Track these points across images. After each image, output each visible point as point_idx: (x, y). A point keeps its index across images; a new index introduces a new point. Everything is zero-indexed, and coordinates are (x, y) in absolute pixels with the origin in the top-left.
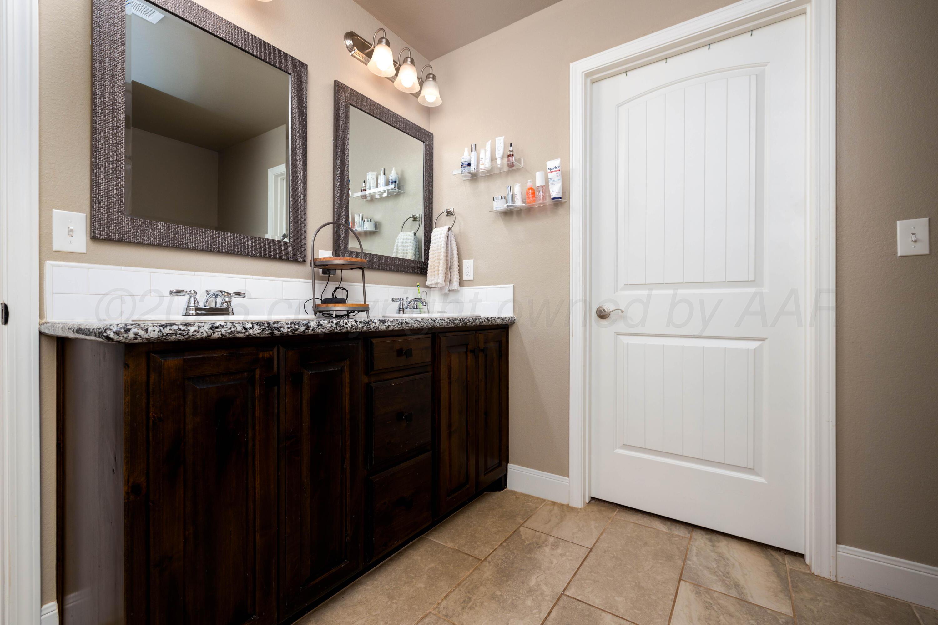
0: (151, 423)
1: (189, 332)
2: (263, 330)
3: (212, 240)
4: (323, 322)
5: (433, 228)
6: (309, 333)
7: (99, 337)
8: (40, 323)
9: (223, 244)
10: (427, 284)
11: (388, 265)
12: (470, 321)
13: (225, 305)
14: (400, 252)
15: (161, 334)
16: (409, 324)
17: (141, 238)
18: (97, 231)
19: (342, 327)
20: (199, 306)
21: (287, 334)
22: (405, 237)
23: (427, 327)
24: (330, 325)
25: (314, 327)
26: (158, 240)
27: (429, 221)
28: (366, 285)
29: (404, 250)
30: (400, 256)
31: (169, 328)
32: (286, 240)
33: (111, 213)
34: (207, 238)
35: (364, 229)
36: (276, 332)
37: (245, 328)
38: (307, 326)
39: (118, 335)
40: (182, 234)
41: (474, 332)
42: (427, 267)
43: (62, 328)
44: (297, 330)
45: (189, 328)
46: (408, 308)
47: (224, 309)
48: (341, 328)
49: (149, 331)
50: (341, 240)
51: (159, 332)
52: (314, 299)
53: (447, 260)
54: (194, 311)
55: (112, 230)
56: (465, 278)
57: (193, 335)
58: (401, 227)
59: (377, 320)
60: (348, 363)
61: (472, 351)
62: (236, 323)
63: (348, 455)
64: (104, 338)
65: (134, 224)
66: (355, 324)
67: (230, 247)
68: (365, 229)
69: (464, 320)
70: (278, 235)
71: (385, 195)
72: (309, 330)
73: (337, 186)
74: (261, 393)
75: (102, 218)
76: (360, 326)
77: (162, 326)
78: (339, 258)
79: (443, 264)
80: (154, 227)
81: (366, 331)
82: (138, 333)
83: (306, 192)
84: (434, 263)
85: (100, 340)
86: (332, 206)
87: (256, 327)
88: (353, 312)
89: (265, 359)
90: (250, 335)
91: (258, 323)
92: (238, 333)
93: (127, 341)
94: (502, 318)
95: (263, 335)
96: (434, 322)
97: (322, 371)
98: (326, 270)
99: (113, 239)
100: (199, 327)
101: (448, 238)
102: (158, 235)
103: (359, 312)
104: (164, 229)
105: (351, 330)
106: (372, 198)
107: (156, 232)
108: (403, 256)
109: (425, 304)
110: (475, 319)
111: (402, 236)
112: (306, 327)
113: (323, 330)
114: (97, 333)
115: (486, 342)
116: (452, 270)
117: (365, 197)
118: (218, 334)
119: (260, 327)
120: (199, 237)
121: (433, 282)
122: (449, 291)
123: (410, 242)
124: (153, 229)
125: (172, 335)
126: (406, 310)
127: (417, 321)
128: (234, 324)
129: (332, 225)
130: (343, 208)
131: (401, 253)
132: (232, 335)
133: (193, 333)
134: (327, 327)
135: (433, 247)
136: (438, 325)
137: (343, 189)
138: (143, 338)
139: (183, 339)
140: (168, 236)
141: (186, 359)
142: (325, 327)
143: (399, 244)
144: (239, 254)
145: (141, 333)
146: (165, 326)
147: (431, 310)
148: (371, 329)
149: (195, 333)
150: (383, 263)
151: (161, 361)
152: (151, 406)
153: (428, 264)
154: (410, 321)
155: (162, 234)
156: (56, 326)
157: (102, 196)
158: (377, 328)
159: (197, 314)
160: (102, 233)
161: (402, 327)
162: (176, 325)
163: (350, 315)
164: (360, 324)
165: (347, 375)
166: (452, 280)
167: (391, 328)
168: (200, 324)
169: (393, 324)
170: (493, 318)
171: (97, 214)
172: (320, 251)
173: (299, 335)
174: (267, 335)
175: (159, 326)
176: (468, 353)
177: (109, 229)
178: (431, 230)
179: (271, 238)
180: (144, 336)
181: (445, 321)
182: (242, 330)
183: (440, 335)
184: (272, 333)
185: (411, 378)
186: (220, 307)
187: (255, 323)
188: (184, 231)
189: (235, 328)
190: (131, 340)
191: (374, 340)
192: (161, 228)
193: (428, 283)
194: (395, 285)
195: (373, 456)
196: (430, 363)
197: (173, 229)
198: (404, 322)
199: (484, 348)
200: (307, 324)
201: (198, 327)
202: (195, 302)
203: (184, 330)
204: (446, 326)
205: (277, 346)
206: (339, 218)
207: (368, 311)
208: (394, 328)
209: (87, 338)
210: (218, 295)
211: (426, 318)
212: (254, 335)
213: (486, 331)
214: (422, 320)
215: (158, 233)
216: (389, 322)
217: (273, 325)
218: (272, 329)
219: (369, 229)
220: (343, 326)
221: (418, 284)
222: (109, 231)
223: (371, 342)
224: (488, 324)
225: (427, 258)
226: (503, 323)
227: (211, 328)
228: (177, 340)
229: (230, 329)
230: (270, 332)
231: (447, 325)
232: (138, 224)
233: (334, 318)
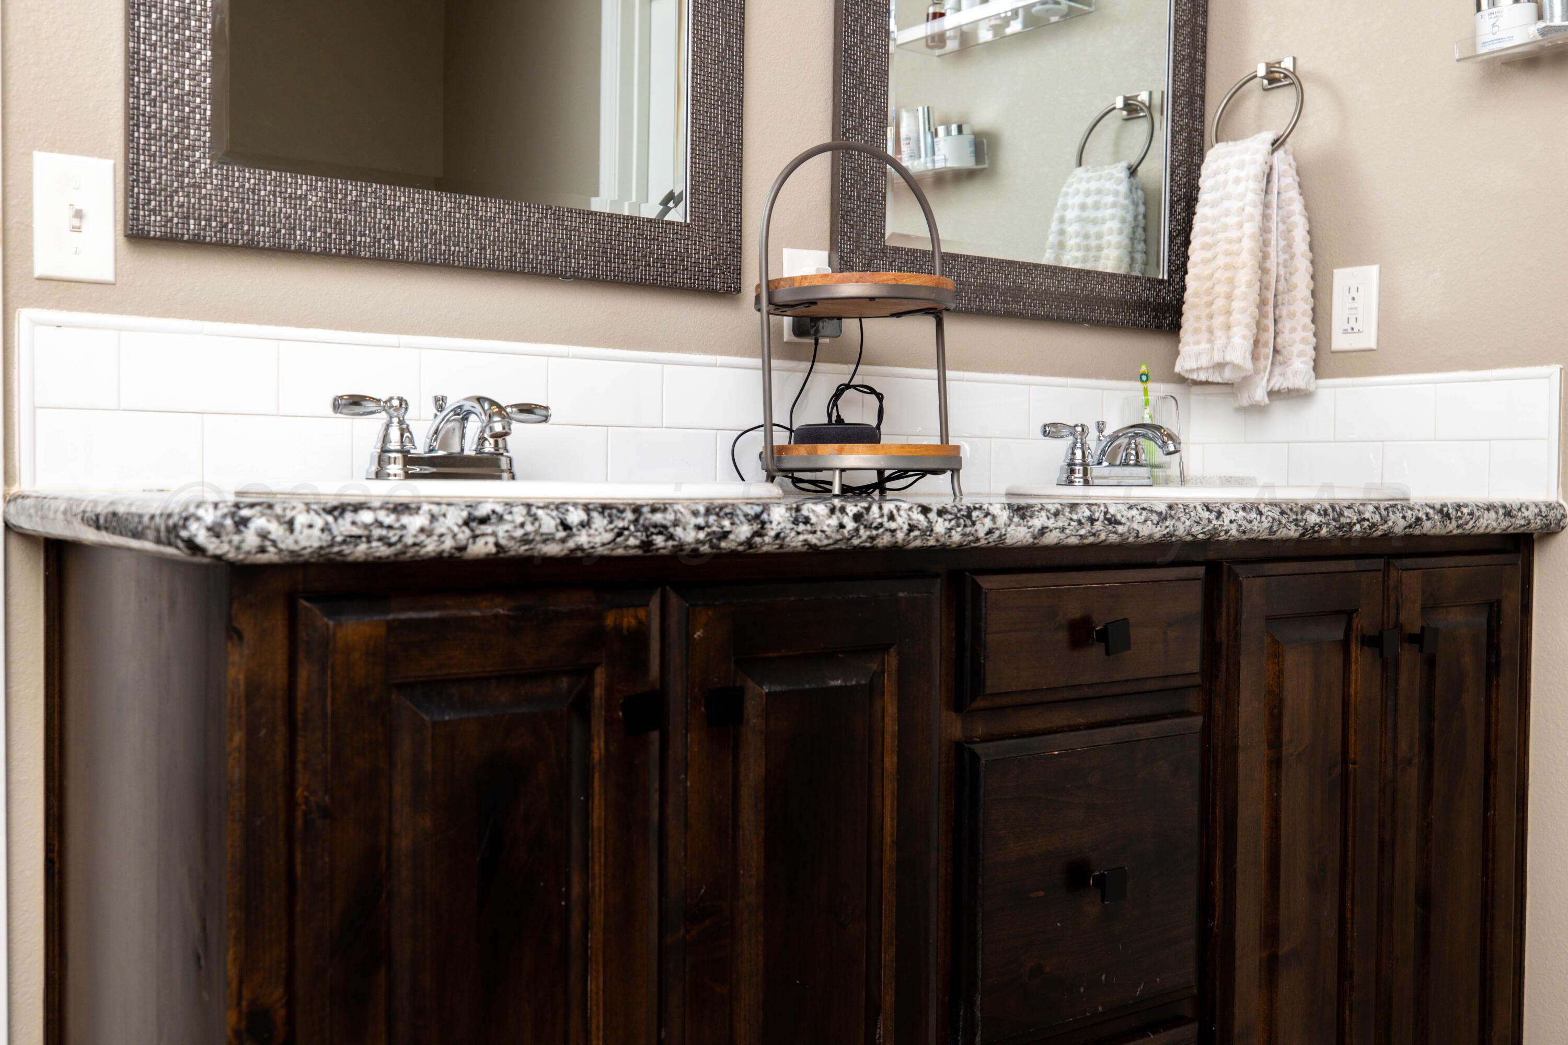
0: (299, 823)
1: (404, 532)
2: (619, 534)
3: (450, 226)
4: (813, 511)
5: (1206, 145)
6: (765, 549)
7: (170, 544)
8: (5, 497)
9: (481, 238)
10: (1177, 369)
11: (1029, 297)
12: (1367, 515)
13: (489, 447)
14: (1071, 242)
15: (329, 538)
16: (1120, 523)
17: (254, 230)
18: (141, 213)
19: (877, 528)
20: (415, 448)
21: (695, 551)
22: (1093, 185)
23: (1189, 538)
24: (834, 521)
25: (782, 525)
26: (298, 232)
27: (1193, 117)
28: (949, 374)
29: (1086, 236)
30: (1071, 259)
31: (349, 516)
32: (676, 215)
33: (177, 153)
34: (436, 220)
35: (934, 161)
36: (659, 540)
37: (566, 527)
38: (759, 520)
39: (218, 536)
40: (365, 212)
41: (1380, 563)
42: (1181, 302)
43: (65, 513)
44: (725, 535)
45: (405, 519)
46: (1105, 464)
47: (487, 459)
48: (874, 532)
49: (297, 526)
50: (858, 207)
51: (323, 530)
52: (768, 426)
53: (1263, 270)
54: (400, 466)
55: (179, 207)
56: (1340, 341)
57: (415, 544)
58: (1075, 150)
59: (999, 506)
60: (892, 660)
61: (1373, 642)
62: (538, 508)
63: (888, 1000)
64: (181, 544)
65: (237, 184)
66: (921, 517)
67: (502, 250)
68: (940, 165)
69: (1341, 514)
70: (634, 199)
71: (1016, 26)
72: (767, 539)
73: (847, 9)
74: (612, 748)
75: (154, 172)
76: (940, 526)
77: (330, 511)
78: (856, 275)
79: (1249, 285)
80: (289, 190)
81: (960, 545)
82: (269, 533)
83: (742, 39)
84: (1208, 284)
85: (170, 550)
86: (830, 85)
87: (599, 522)
88: (902, 474)
89: (625, 632)
90: (579, 548)
91: (604, 508)
92: (545, 541)
93: (241, 557)
94: (1504, 507)
95: (620, 552)
96: (1218, 518)
97: (807, 686)
98: (809, 320)
99: (183, 235)
100: (433, 518)
101: (1268, 182)
102: (300, 219)
103: (923, 476)
104: (317, 196)
105: (909, 543)
106: (966, 38)
107: (295, 208)
108: (1085, 260)
109: (1172, 448)
110: (1386, 509)
111: (1081, 180)
112: (756, 527)
113: (813, 539)
114: (163, 528)
115: (1430, 606)
116: (1284, 311)
117: (938, 40)
118: (486, 543)
119: (611, 522)
120: (413, 217)
121: (1204, 361)
122: (1271, 393)
123: (1114, 205)
124: (285, 198)
125: (358, 541)
126: (1095, 471)
127: (1152, 511)
128: (534, 510)
129: (827, 156)
130: (867, 88)
131: (1078, 250)
132: (526, 547)
133: (415, 536)
134: (825, 528)
135: (1205, 218)
136: (1234, 532)
137: (869, 19)
138: (281, 550)
139: (388, 557)
140: (325, 221)
141: (394, 620)
142: (818, 528)
143: (1071, 215)
144: (529, 273)
145: (276, 530)
146: (338, 510)
147: (1193, 470)
148: (978, 540)
149: (422, 537)
150: (1009, 288)
151: (327, 625)
152: (299, 766)
153: (1184, 289)
154: (1125, 513)
155: (311, 215)
156: (49, 507)
157: (155, 100)
158: (1000, 536)
159: (409, 476)
160: (153, 218)
161: (1094, 535)
162: (369, 508)
163: (889, 485)
164: (940, 520)
165: (891, 709)
166: (1285, 352)
167: (1051, 538)
168: (435, 509)
169: (1060, 524)
170: (1466, 506)
171: (142, 158)
172: (786, 251)
173: (733, 553)
174: (632, 552)
175: (324, 510)
176: (1354, 648)
177: (171, 205)
178: (1200, 153)
179: (608, 211)
180: (283, 542)
181: (1261, 513)
182: (558, 530)
183: (1237, 569)
184: (647, 545)
185: (1121, 732)
186: (473, 453)
187: (595, 509)
188: (369, 200)
189: (537, 524)
190: (249, 553)
191: (987, 583)
192: (306, 195)
193: (1182, 365)
194: (1053, 374)
195: (978, 1014)
196: (1197, 680)
197: (340, 196)
198: (1102, 517)
199: (1423, 628)
200: (757, 516)
201: (428, 517)
202: (402, 436)
203: (390, 527)
204: (1265, 535)
205: (659, 590)
206: (854, 128)
207: (955, 471)
208: (1062, 536)
209: (135, 543)
210: (469, 412)
211: (1187, 502)
212: (593, 548)
213: (1433, 561)
214: (1170, 507)
215: (299, 212)
216: (1043, 513)
217: (649, 516)
218: (646, 529)
219: (952, 164)
220: (881, 525)
221: (1144, 368)
222: (172, 211)
223: (977, 588)
224: (1444, 532)
225: (1180, 267)
226: (1511, 530)
227: (466, 523)
228: (370, 558)
229: (522, 525)
230: (643, 542)
231: (1271, 531)
232: (247, 185)
233: (836, 496)
